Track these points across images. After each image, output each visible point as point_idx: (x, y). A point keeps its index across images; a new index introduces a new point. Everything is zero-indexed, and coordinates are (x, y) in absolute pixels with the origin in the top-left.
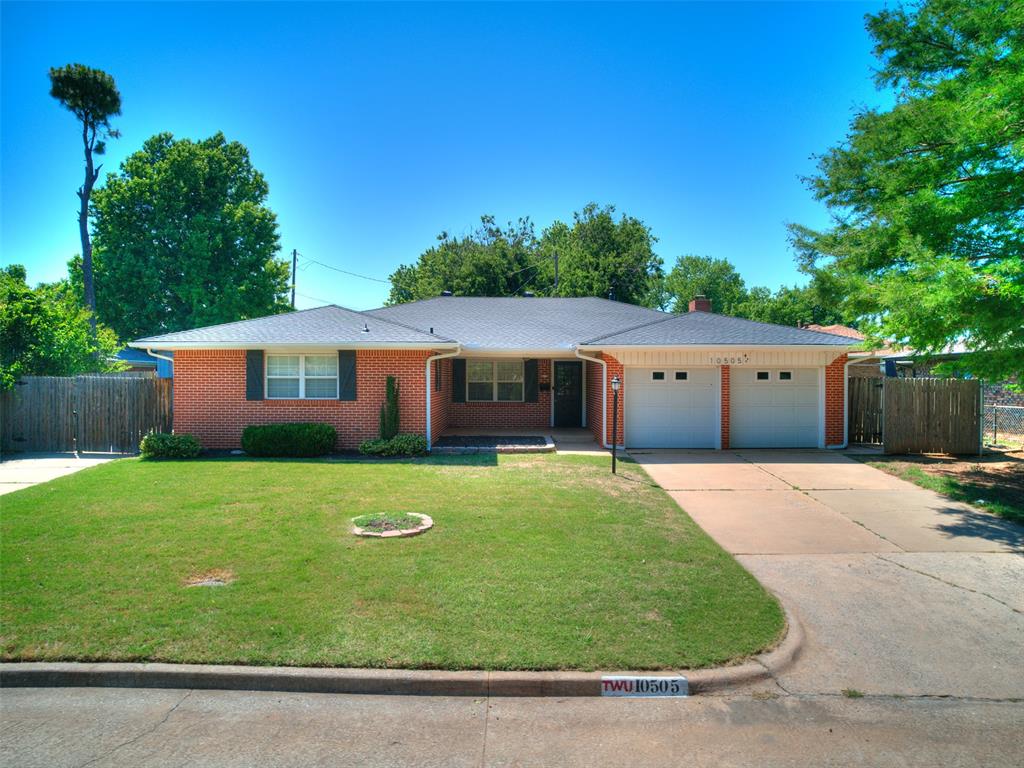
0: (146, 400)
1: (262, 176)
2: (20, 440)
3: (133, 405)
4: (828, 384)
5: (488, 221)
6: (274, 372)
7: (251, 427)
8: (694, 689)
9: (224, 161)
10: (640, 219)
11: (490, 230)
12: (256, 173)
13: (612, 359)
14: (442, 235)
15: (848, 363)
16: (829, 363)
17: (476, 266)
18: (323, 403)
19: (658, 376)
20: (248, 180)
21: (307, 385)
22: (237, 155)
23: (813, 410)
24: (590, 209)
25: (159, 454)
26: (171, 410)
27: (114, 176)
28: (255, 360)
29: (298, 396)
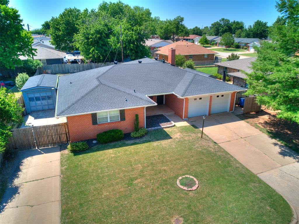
2: (16, 148)
6: (100, 116)
16: (233, 93)
18: (116, 123)
19: (195, 99)
21: (110, 118)
23: (227, 103)
29: (108, 121)
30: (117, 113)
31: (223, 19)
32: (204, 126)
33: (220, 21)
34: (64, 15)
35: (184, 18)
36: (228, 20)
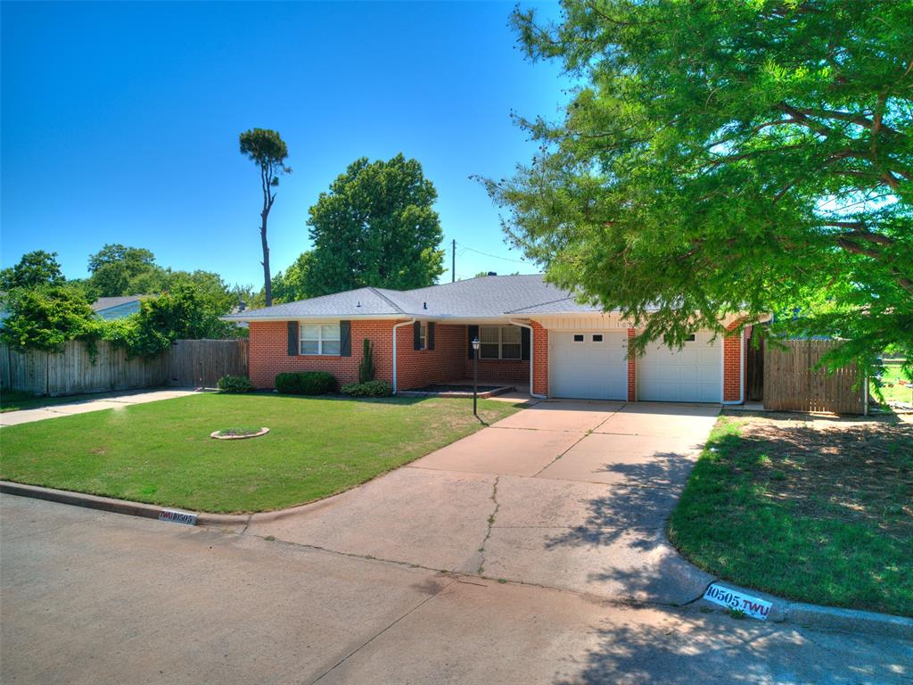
1: (431, 184)
2: (175, 379)
3: (229, 358)
4: (726, 345)
6: (305, 336)
8: (198, 522)
12: (427, 181)
13: (538, 324)
16: (726, 326)
18: (331, 358)
19: (579, 338)
20: (421, 188)
21: (323, 345)
22: (412, 171)
26: (248, 362)
27: (325, 194)
28: (293, 327)
29: (318, 353)
30: (334, 335)
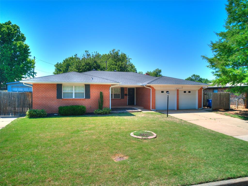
0: (23, 99)
1: (24, 35)
3: (19, 100)
4: (199, 94)
5: (87, 52)
6: (65, 90)
7: (60, 107)
9: (13, 29)
10: (125, 54)
11: (88, 54)
12: (22, 34)
14: (75, 55)
15: (203, 89)
16: (199, 89)
17: (86, 63)
18: (80, 100)
19: (162, 92)
20: (19, 35)
21: (75, 94)
22: (16, 28)
23: (195, 100)
24: (114, 50)
25: (32, 116)
26: (32, 102)
28: (59, 87)
29: (72, 98)
30: (83, 90)
31: (194, 75)
32: (168, 113)
33: (192, 76)
34: (66, 61)
35: (161, 70)
36: (198, 76)
